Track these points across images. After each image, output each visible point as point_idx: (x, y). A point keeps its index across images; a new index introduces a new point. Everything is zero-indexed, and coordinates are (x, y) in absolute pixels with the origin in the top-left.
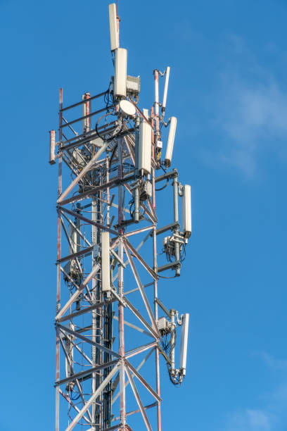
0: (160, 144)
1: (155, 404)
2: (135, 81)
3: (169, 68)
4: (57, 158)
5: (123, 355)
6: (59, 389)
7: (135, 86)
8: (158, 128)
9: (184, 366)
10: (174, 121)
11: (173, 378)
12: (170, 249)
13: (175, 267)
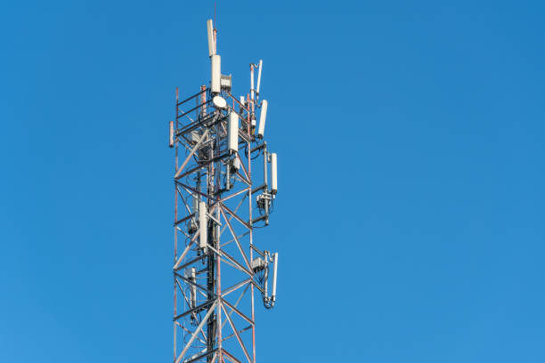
0: (254, 122)
1: (251, 327)
2: (228, 78)
3: (261, 62)
4: (174, 143)
5: (220, 294)
6: (177, 323)
7: (227, 83)
8: (253, 110)
9: (274, 294)
10: (265, 103)
11: (266, 304)
12: (261, 204)
13: (264, 218)
